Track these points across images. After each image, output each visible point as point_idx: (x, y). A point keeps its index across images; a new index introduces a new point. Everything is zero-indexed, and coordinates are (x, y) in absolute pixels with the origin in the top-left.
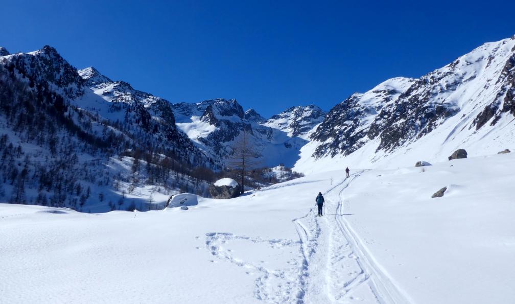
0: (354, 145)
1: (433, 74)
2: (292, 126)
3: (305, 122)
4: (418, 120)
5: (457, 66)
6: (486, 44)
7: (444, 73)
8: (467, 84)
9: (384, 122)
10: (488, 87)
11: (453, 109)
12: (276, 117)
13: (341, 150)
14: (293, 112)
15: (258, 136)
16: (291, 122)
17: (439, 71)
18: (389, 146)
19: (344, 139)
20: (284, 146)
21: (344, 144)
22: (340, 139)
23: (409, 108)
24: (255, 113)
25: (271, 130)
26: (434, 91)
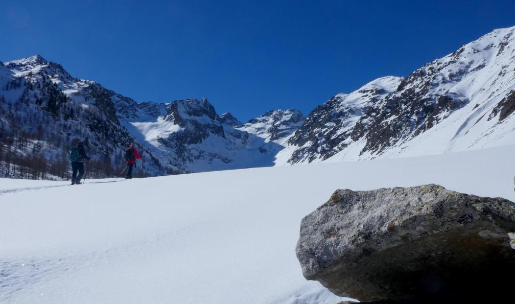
0: (334, 148)
1: (432, 64)
2: (270, 131)
3: (284, 127)
4: (414, 115)
5: (461, 54)
6: (496, 31)
7: (445, 63)
8: (474, 74)
9: (371, 121)
10: (505, 73)
11: (460, 100)
12: (253, 121)
13: (320, 155)
14: (271, 116)
15: (232, 140)
16: (269, 127)
17: (439, 62)
18: (377, 147)
19: (324, 142)
20: (259, 151)
21: (323, 147)
22: (319, 142)
23: (402, 102)
24: (232, 117)
25: (247, 135)
26: (435, 81)
